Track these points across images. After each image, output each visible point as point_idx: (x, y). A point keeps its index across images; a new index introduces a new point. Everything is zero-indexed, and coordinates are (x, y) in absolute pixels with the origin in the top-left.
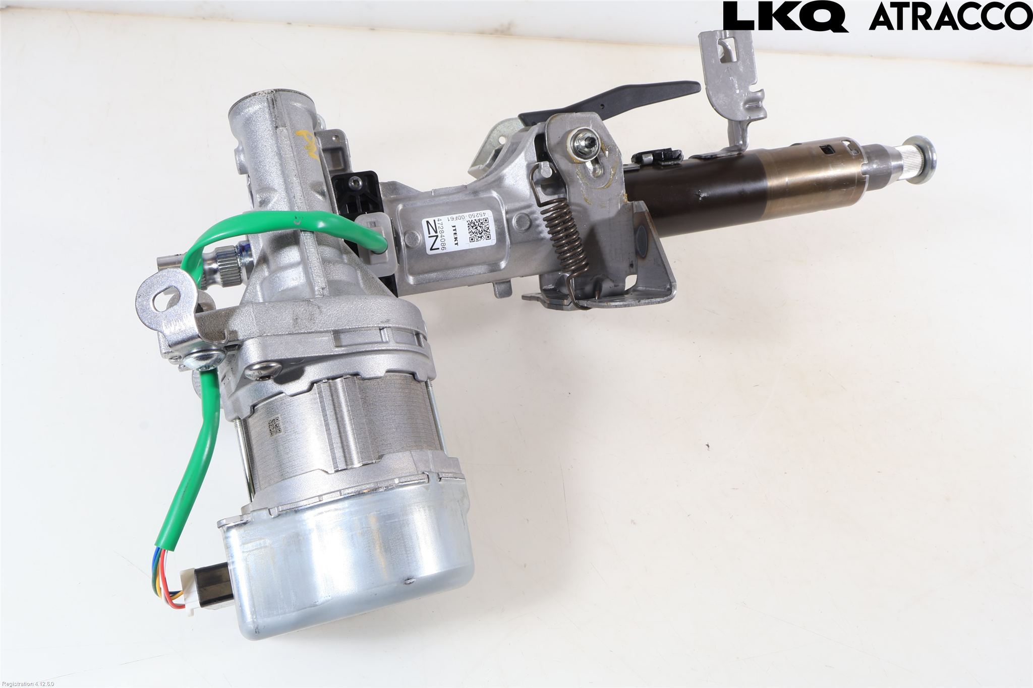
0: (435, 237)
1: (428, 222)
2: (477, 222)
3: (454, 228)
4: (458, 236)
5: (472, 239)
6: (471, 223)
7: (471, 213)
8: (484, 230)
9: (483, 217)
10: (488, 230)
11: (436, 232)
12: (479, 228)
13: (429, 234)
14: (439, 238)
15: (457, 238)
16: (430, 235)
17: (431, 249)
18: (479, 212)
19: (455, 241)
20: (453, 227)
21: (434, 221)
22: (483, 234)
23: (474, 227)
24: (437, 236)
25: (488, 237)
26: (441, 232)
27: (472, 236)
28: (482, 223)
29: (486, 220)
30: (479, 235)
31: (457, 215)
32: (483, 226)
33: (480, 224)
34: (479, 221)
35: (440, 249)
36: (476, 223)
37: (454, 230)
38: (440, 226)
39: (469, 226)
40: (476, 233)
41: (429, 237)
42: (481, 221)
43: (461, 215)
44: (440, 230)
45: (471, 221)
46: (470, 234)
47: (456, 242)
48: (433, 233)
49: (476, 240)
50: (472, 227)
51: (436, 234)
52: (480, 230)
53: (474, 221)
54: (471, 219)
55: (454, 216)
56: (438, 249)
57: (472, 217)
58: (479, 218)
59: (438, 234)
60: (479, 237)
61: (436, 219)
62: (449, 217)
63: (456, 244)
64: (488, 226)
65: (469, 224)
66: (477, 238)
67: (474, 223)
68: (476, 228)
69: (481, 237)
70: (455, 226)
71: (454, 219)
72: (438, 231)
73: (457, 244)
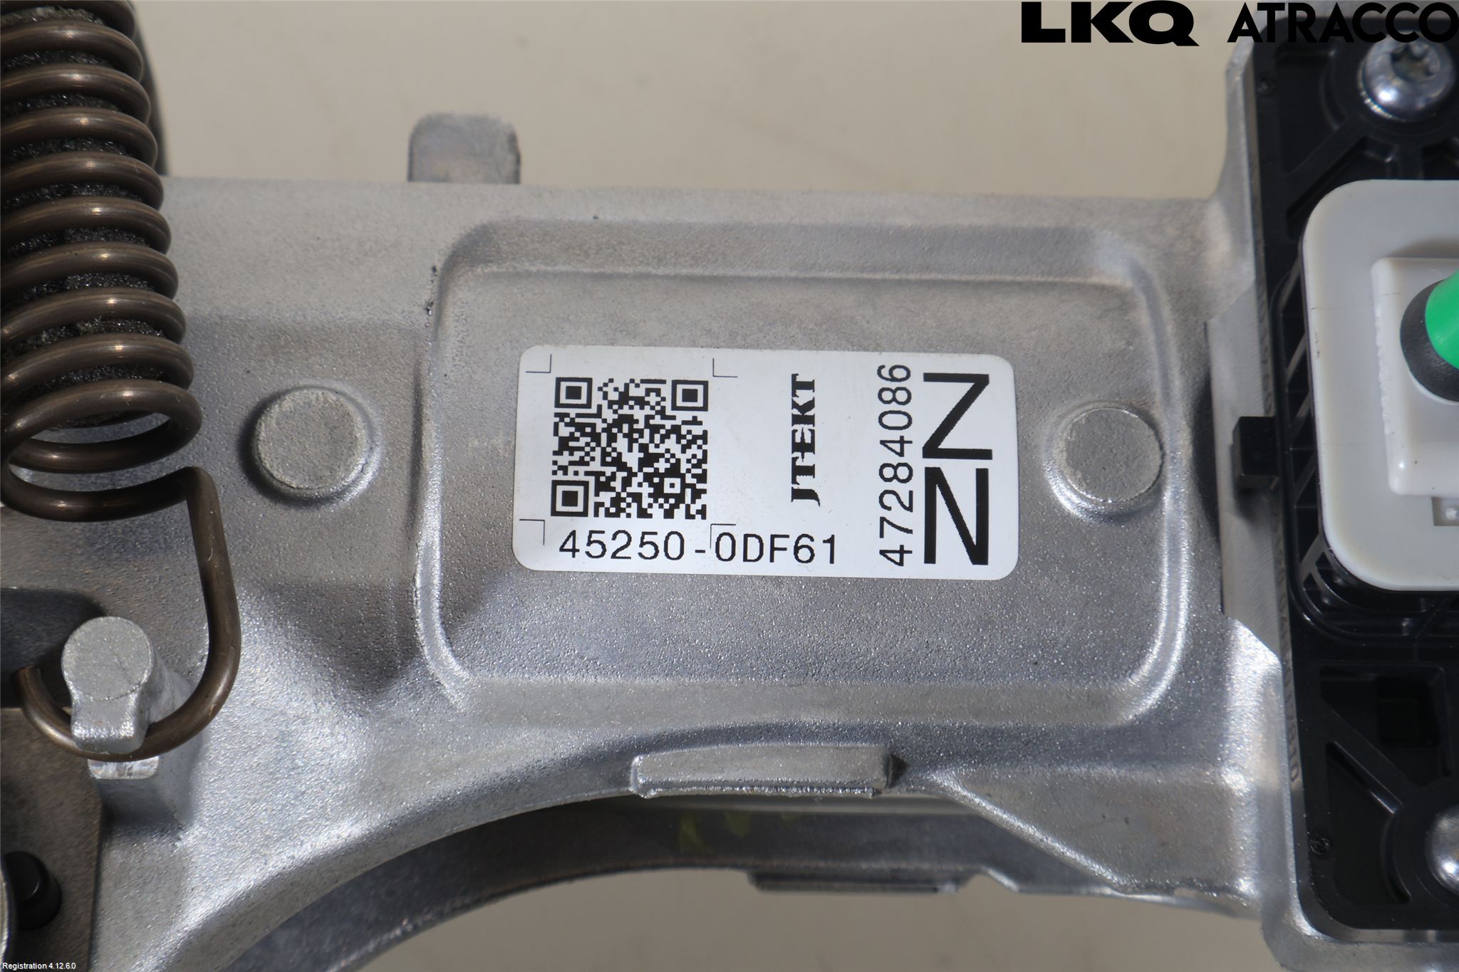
0: (946, 444)
1: (978, 553)
2: (637, 497)
3: (804, 482)
4: (782, 430)
5: (690, 396)
6: (680, 498)
7: (661, 565)
8: (596, 437)
9: (583, 526)
10: (565, 431)
11: (935, 479)
12: (632, 459)
13: (982, 476)
14: (920, 434)
15: (796, 420)
16: (981, 464)
17: (980, 382)
18: (607, 565)
19: (810, 405)
20: (810, 494)
21: (930, 557)
22: (609, 415)
23: (662, 466)
24: (931, 449)
25: (574, 393)
26: (903, 474)
27: (688, 416)
28: (602, 487)
29: (570, 499)
30: (639, 414)
31: (764, 568)
32: (596, 466)
33: (617, 484)
34: (616, 501)
35: (917, 377)
36: (646, 490)
37: (809, 471)
38: (898, 516)
39: (702, 478)
40: (655, 429)
41: (986, 454)
42: (606, 497)
43: (738, 567)
44: (902, 489)
45: (680, 512)
46: (697, 430)
47: (804, 397)
48: (960, 476)
49: (666, 391)
50: (674, 471)
51: (933, 463)
52: (621, 444)
53: (657, 512)
54: (670, 525)
55: (785, 565)
56: (929, 377)
57: (660, 541)
58: (611, 525)
59: (920, 464)
60: (641, 402)
61: (915, 568)
62: (820, 568)
63: (809, 386)
64: (564, 459)
65: (697, 494)
66: (653, 399)
67: (658, 493)
68: (648, 460)
69: (624, 398)
70: (798, 494)
71: (789, 544)
72: (918, 485)
73: (797, 385)
